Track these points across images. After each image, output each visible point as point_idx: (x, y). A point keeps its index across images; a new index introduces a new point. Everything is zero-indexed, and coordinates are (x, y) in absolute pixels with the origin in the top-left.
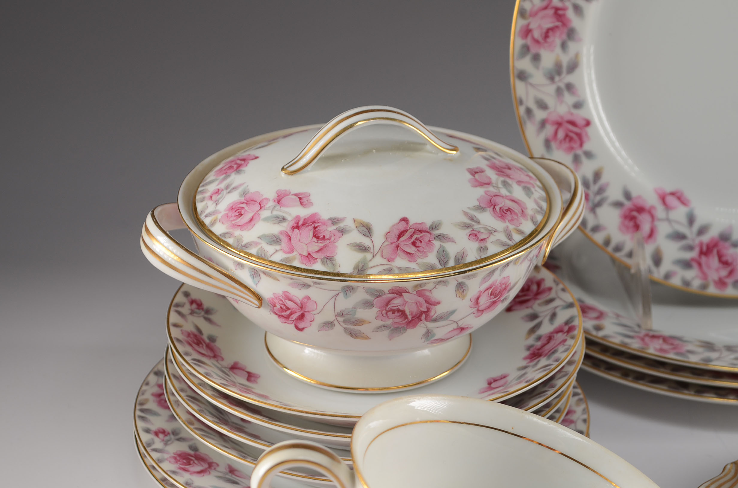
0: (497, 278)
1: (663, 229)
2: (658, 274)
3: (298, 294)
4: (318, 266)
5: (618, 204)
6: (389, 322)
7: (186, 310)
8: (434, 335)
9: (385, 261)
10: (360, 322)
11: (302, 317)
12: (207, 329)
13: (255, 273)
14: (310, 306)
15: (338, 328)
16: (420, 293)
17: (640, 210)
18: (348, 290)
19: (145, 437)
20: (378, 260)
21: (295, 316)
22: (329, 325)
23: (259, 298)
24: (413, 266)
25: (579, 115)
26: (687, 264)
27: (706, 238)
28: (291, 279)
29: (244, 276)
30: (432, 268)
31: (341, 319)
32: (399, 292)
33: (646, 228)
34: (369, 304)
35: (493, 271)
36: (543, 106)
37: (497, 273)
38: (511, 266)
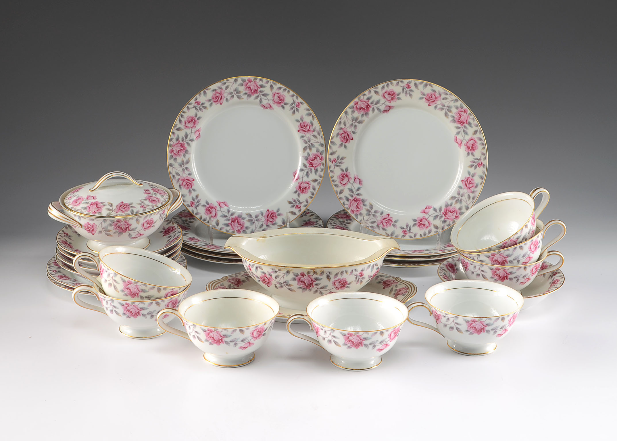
0: (148, 218)
1: (219, 214)
2: (218, 228)
3: (91, 223)
4: (97, 215)
5: (204, 206)
6: (117, 231)
7: (63, 235)
8: (132, 236)
9: (115, 213)
10: (109, 231)
11: (93, 230)
12: (69, 241)
13: (79, 217)
14: (95, 226)
15: (103, 233)
16: (125, 222)
17: (212, 208)
18: (105, 221)
19: (49, 272)
20: (114, 213)
21: (91, 230)
22: (101, 232)
23: (81, 225)
24: (123, 214)
25: (190, 177)
26: (227, 225)
27: (233, 217)
28: (89, 218)
29: (76, 219)
30: (129, 215)
31: (104, 230)
32: (119, 221)
33: (214, 213)
34: (111, 225)
35: (147, 216)
36: (178, 174)
37: (148, 217)
38: (153, 215)
